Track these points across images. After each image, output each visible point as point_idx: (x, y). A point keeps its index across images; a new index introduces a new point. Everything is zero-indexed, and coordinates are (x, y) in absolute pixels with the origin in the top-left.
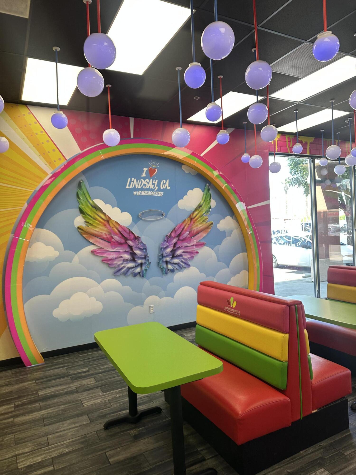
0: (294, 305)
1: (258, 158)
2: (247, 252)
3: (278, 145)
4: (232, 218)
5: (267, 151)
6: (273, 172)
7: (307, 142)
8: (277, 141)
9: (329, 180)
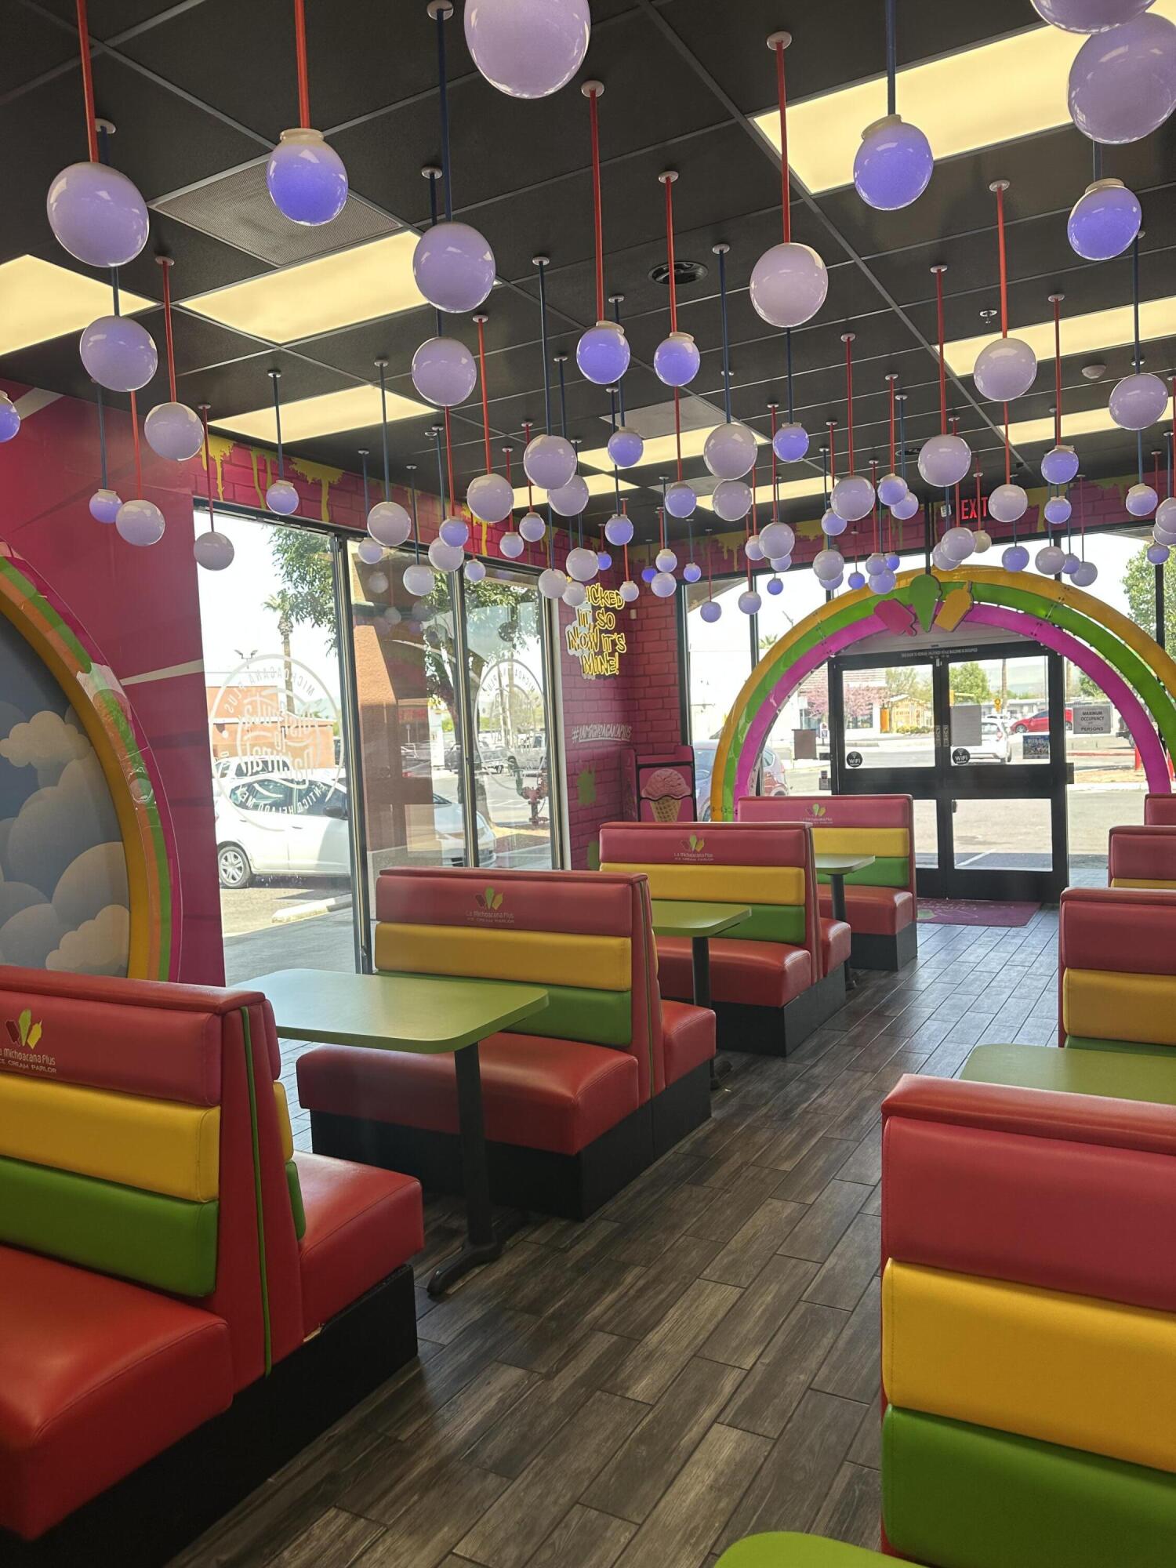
0: (239, 1008)
1: (148, 512)
2: (122, 841)
3: (226, 479)
4: (63, 719)
5: (188, 491)
6: (209, 566)
7: (320, 481)
8: (222, 462)
9: (398, 609)
